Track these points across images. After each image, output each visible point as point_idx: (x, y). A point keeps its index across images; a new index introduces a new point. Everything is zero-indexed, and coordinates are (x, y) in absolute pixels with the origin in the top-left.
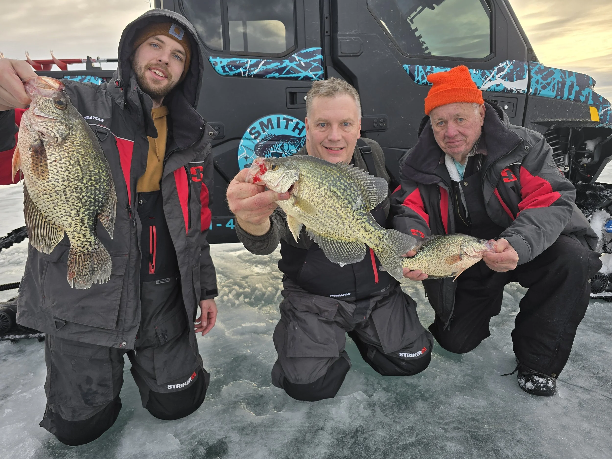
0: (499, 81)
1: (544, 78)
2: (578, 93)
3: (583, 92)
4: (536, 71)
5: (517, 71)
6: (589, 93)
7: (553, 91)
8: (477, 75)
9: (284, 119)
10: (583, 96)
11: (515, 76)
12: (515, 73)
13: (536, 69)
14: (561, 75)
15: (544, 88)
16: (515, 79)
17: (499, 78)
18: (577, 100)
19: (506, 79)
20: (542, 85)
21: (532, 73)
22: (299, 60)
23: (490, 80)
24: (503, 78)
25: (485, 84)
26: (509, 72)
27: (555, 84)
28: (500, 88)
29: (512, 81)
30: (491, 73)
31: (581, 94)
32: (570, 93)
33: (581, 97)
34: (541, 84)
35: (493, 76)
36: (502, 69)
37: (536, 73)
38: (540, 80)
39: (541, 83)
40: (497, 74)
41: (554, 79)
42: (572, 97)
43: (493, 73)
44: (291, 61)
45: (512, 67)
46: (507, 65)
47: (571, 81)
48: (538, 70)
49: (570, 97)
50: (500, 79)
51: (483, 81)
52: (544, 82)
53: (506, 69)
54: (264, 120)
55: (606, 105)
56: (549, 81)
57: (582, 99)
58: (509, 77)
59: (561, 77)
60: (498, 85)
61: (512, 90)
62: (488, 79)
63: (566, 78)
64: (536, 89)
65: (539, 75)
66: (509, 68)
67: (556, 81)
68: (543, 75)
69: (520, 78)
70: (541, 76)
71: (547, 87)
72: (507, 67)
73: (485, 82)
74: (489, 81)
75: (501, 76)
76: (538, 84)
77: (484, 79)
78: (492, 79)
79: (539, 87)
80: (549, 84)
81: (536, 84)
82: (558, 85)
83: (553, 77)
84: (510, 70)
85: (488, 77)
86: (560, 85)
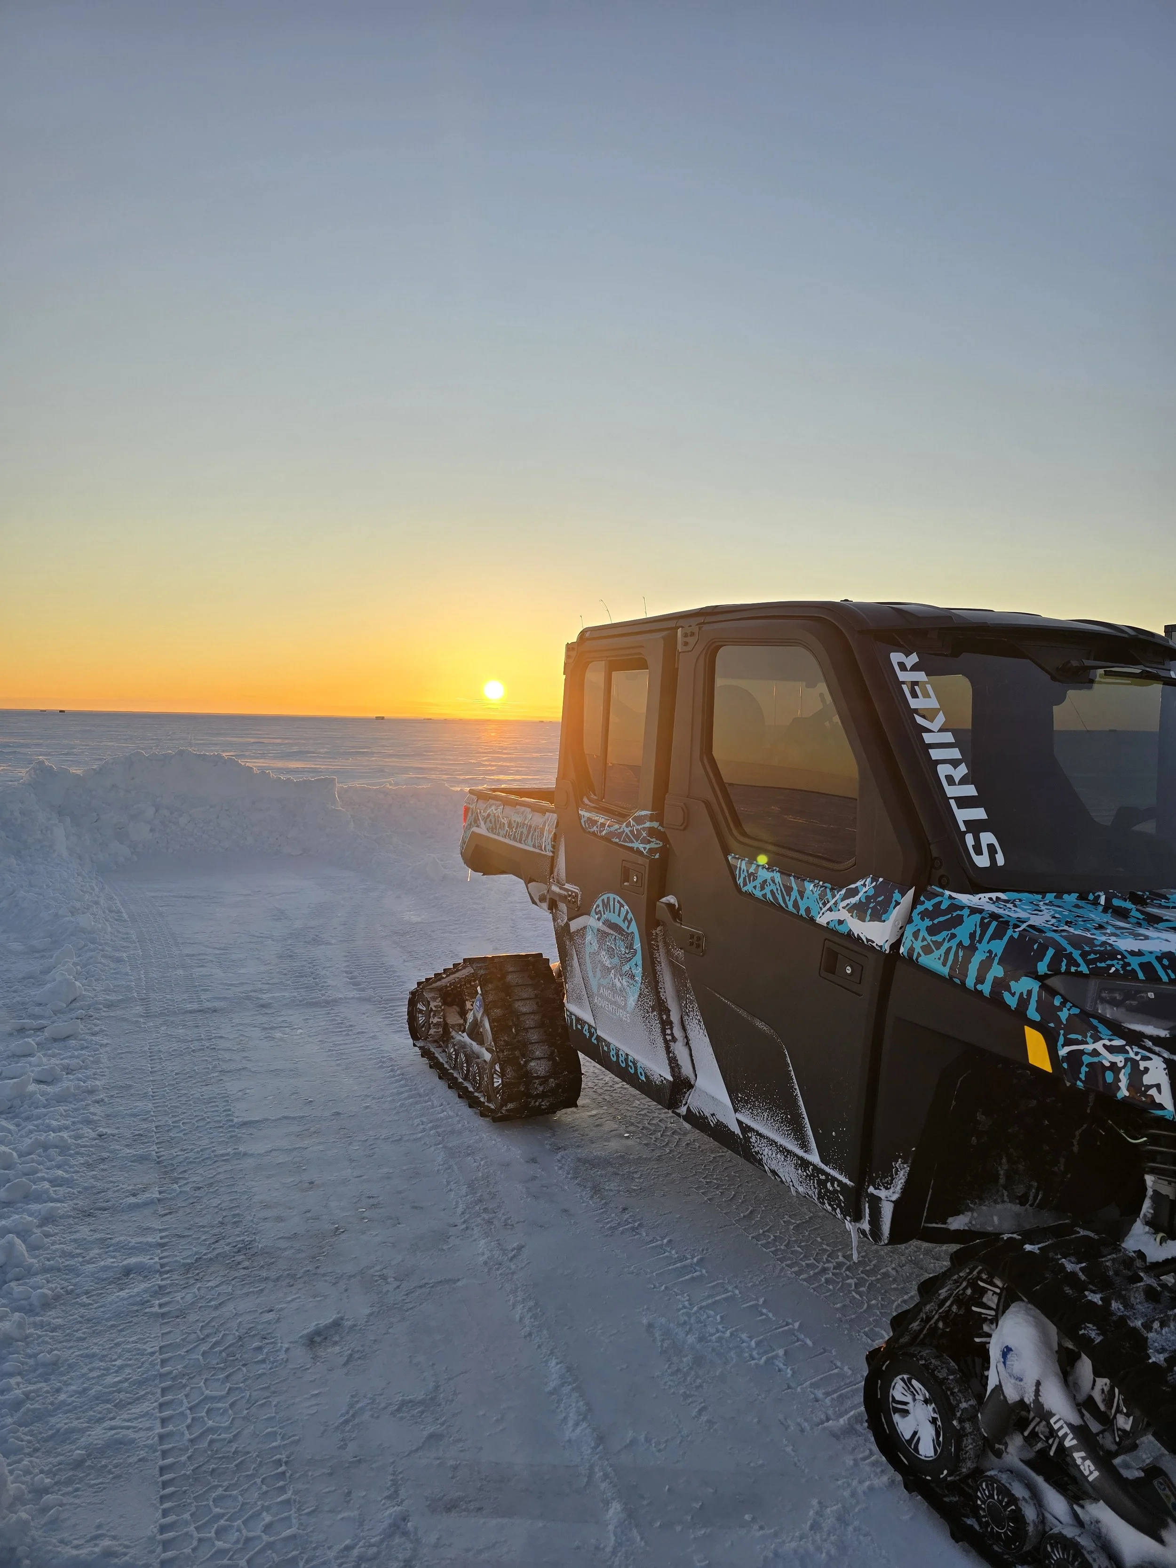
0: (844, 915)
1: (932, 931)
2: (1000, 985)
3: (1012, 984)
4: (926, 909)
5: (879, 903)
6: (1030, 992)
7: (944, 964)
8: (813, 893)
9: (619, 902)
10: (1013, 994)
11: (870, 911)
12: (872, 905)
13: (929, 905)
14: (975, 932)
15: (927, 950)
16: (868, 918)
17: (844, 908)
18: (996, 999)
19: (854, 915)
20: (925, 943)
21: (915, 914)
22: (634, 826)
23: (830, 909)
24: (851, 909)
25: (823, 914)
26: (864, 900)
27: (950, 949)
28: (842, 929)
29: (864, 921)
30: (834, 896)
31: (1008, 989)
32: (980, 980)
33: (1006, 996)
34: (922, 941)
35: (836, 904)
36: (855, 892)
37: (924, 915)
38: (923, 933)
39: (924, 939)
40: (843, 900)
41: (953, 936)
42: (986, 988)
43: (838, 896)
44: (627, 826)
45: (871, 892)
46: (864, 885)
47: (990, 952)
48: (931, 909)
49: (979, 987)
50: (845, 911)
51: (821, 909)
52: (928, 938)
53: (860, 895)
54: (605, 897)
55: (1080, 1038)
56: (939, 938)
57: (1012, 1002)
58: (859, 911)
59: (972, 936)
60: (841, 922)
61: (859, 938)
62: (828, 906)
63: (980, 941)
64: (911, 950)
65: (927, 920)
66: (866, 892)
67: (954, 943)
68: (936, 921)
69: (878, 916)
70: (931, 923)
71: (933, 951)
72: (865, 890)
73: (824, 909)
74: (828, 910)
75: (848, 904)
76: (916, 939)
77: (823, 904)
78: (833, 907)
79: (918, 946)
80: (938, 945)
81: (913, 939)
82: (956, 953)
83: (953, 931)
84: (867, 898)
85: (828, 902)
86: (961, 954)
